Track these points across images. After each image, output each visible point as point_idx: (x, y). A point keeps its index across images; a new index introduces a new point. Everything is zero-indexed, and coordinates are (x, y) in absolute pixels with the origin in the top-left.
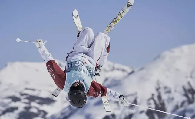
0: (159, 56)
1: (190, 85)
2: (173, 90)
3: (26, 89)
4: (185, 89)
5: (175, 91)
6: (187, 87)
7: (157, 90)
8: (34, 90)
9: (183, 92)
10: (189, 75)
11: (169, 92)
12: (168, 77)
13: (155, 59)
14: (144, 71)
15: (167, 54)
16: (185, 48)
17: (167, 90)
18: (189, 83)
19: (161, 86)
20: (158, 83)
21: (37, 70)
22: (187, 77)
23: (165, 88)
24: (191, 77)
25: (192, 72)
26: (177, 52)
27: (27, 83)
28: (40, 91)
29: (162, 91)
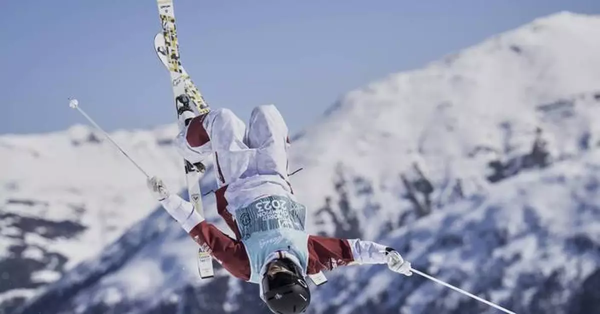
0: (338, 105)
1: (420, 173)
2: (376, 186)
3: (12, 202)
4: (406, 182)
5: (383, 188)
6: (412, 177)
7: (338, 186)
8: (30, 203)
9: (403, 190)
10: (414, 146)
11: (368, 191)
12: (362, 154)
13: (328, 113)
14: (302, 143)
15: (357, 96)
16: (403, 79)
17: (361, 187)
18: (415, 167)
19: (348, 177)
20: (339, 169)
21: (36, 155)
22: (409, 152)
23: (358, 180)
24: (421, 151)
25: (422, 140)
26: (382, 91)
27: (13, 186)
28: (47, 204)
29: (351, 189)
